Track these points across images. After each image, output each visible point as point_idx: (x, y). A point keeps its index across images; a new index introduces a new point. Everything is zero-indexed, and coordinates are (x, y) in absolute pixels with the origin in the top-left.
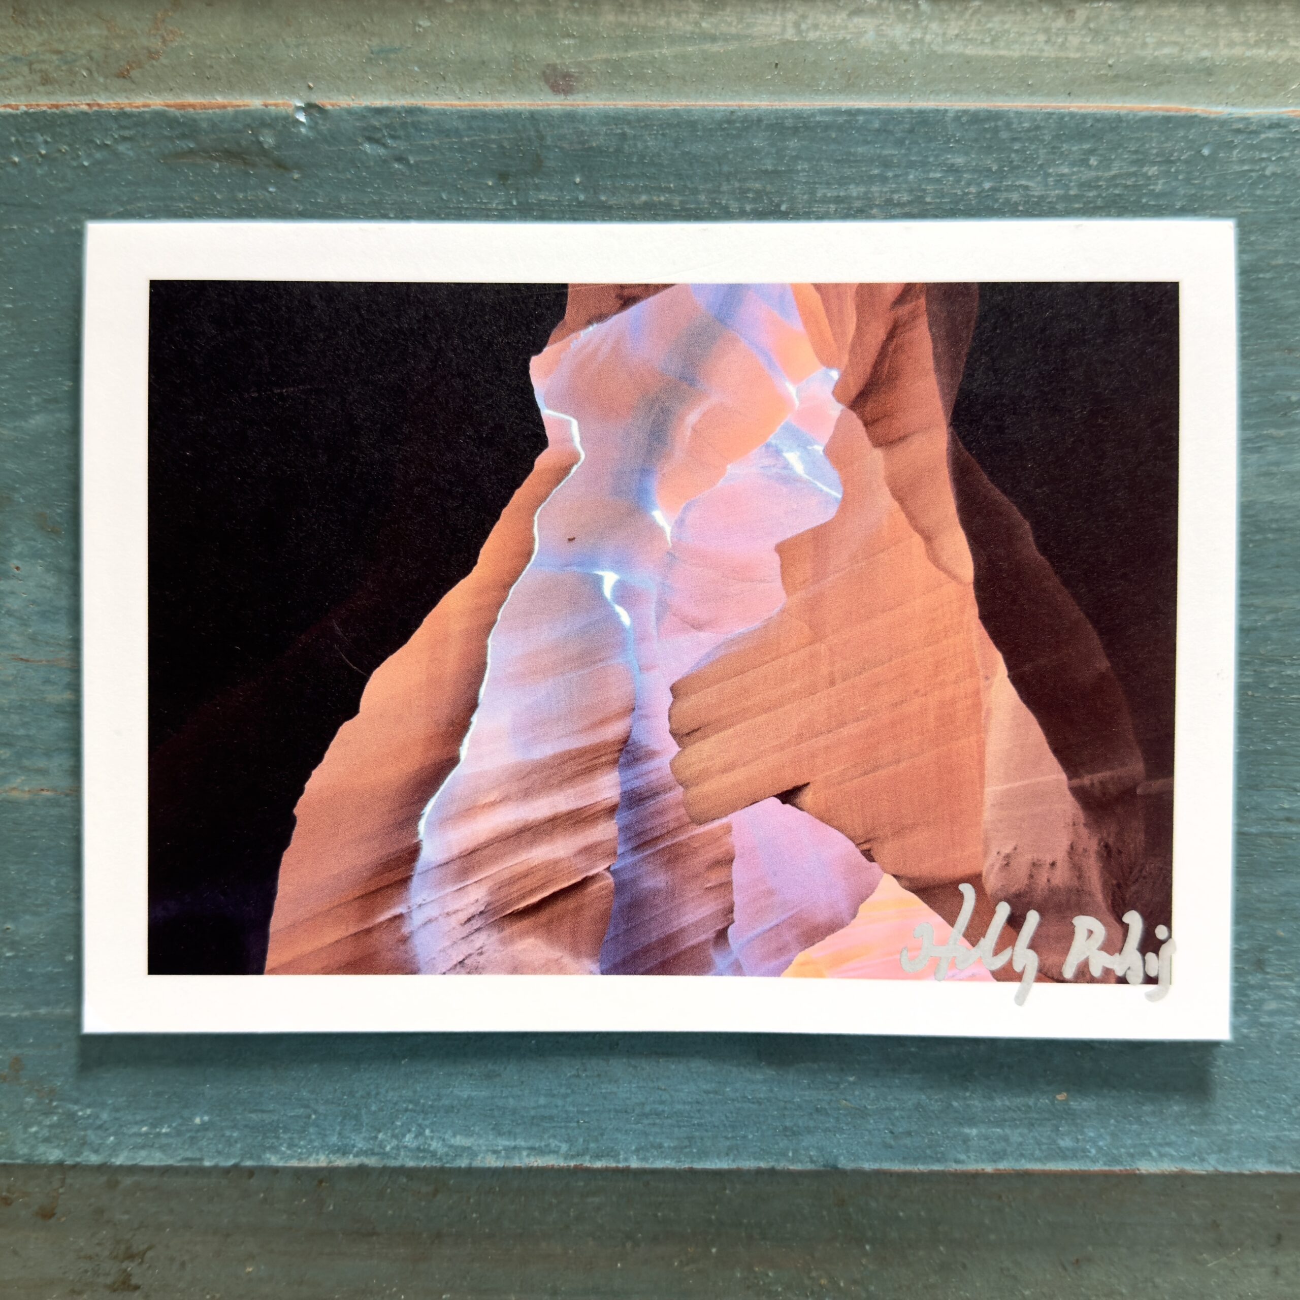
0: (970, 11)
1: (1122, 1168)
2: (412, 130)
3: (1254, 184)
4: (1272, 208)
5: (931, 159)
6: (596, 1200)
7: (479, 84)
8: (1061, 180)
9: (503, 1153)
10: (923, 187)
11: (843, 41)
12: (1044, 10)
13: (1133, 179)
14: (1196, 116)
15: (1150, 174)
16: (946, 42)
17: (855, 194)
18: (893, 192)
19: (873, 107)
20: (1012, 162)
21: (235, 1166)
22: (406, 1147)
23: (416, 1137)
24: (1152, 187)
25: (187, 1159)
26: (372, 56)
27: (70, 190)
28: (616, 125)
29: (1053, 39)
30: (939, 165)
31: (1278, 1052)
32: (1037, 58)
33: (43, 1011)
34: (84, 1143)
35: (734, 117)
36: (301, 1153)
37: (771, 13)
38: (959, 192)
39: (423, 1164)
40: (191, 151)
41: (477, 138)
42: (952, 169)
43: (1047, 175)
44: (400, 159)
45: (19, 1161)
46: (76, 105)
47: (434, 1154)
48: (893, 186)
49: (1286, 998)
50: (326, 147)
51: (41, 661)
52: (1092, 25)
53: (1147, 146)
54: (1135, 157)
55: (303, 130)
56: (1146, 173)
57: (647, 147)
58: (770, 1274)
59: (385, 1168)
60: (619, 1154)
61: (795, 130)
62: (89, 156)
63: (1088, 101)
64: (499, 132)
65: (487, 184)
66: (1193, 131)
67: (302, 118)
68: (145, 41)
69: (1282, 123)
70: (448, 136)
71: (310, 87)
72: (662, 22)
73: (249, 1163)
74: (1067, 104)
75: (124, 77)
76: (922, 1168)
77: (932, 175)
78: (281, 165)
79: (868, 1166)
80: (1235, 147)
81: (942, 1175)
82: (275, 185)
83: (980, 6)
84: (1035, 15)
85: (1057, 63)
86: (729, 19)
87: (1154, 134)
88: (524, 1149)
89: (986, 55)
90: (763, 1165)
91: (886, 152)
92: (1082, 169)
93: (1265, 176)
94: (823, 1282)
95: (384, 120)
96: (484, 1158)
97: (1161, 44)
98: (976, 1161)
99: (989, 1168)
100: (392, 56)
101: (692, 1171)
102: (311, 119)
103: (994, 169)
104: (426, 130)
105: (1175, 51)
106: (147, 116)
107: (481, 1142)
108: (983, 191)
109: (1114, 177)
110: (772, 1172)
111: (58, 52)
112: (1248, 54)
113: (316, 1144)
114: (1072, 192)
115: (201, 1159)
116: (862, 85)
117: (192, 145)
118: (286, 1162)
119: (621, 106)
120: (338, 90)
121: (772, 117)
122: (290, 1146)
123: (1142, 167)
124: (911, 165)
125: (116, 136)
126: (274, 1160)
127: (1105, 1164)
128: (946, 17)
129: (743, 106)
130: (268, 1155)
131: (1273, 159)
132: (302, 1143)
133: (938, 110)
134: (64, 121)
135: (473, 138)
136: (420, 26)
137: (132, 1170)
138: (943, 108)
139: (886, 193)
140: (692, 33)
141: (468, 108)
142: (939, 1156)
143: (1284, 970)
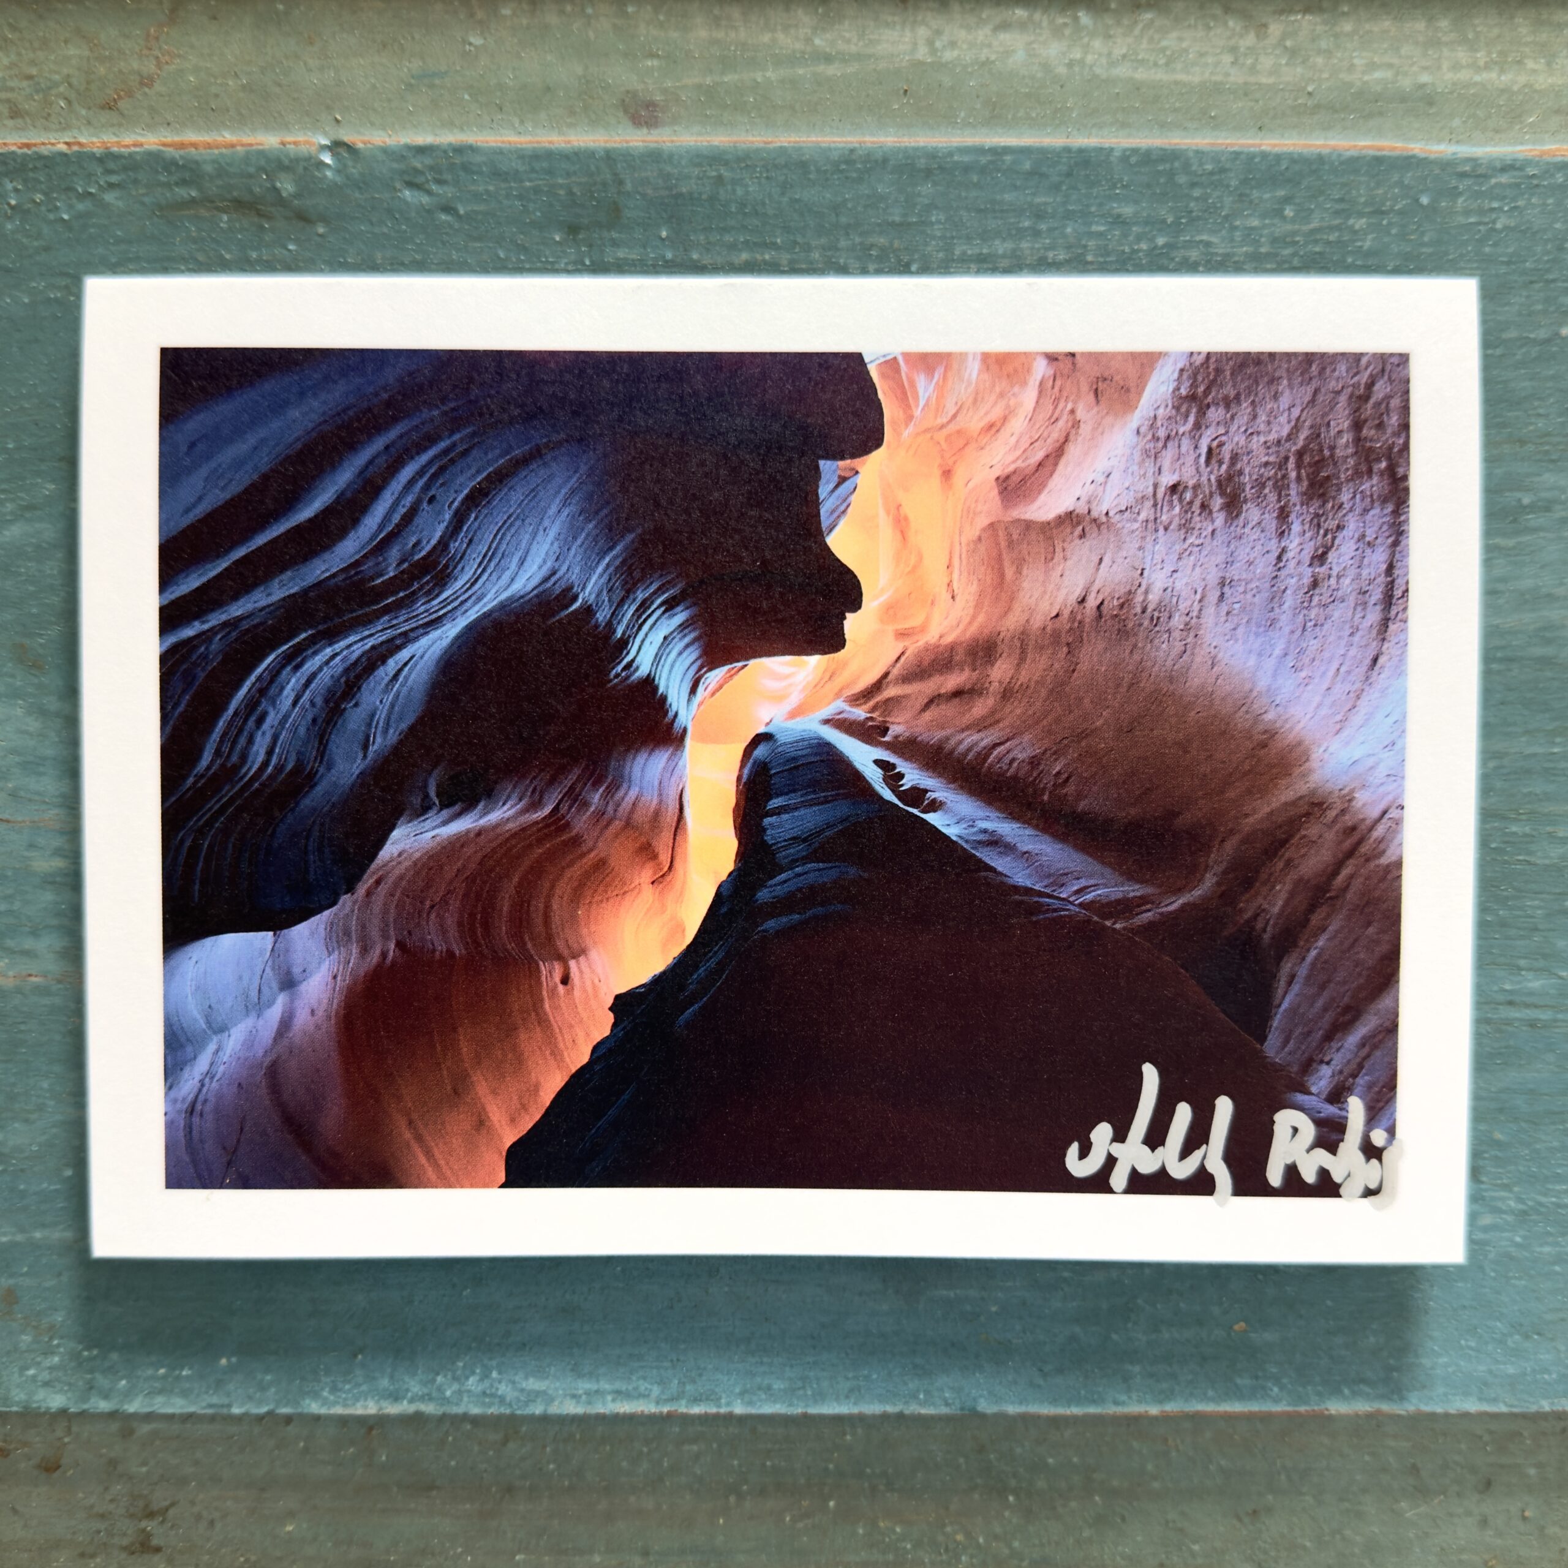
0: (1140, 26)
1: (1308, 1408)
2: (462, 173)
3: (1482, 241)
4: (1503, 269)
5: (1093, 209)
6: (695, 1448)
7: (543, 115)
8: (1249, 235)
9: (584, 1397)
10: (1084, 242)
11: (987, 62)
12: (1231, 23)
13: (1337, 234)
14: (1413, 157)
15: (1357, 227)
16: (1113, 64)
17: (1000, 252)
18: (1047, 249)
19: (1022, 144)
20: (1191, 212)
21: (270, 1413)
22: (469, 1391)
23: (481, 1380)
24: (1359, 244)
25: (211, 1406)
26: (413, 81)
27: (47, 249)
28: (711, 166)
29: (1241, 60)
30: (1103, 216)
31: (1493, 1274)
32: (1221, 83)
33: (38, 1235)
34: (90, 1387)
35: (854, 157)
36: (345, 1399)
37: (898, 27)
38: (1127, 249)
39: (490, 1411)
40: (193, 201)
41: (540, 182)
42: (1119, 221)
43: (1234, 228)
44: (447, 209)
45: (15, 1409)
46: (53, 144)
47: (502, 1400)
48: (1047, 241)
49: (1501, 1211)
50: (357, 195)
51: (24, 821)
52: (1288, 43)
53: (1354, 192)
54: (1338, 206)
55: (329, 174)
56: (1353, 226)
57: (747, 193)
58: (898, 1530)
59: (443, 1418)
60: (720, 1398)
61: (928, 173)
62: (71, 207)
63: (1283, 136)
64: (568, 175)
65: (554, 239)
66: (1409, 175)
67: (327, 159)
68: (135, 65)
69: (1518, 165)
70: (506, 180)
71: (337, 121)
72: (766, 38)
73: (285, 1410)
74: (1257, 141)
75: (110, 108)
76: (1076, 1410)
77: (1094, 228)
78: (303, 218)
79: (1012, 1409)
80: (1460, 194)
81: (1099, 1419)
82: (296, 241)
83: (1152, 21)
84: (1219, 31)
85: (1245, 91)
86: (847, 35)
87: (1362, 179)
88: (609, 1393)
89: (1160, 81)
90: (890, 1409)
91: (1038, 200)
92: (1276, 221)
93: (1493, 230)
94: (960, 1537)
95: (428, 161)
96: (561, 1403)
97: (1372, 66)
98: (1140, 1402)
99: (1154, 1410)
100: (437, 82)
101: (805, 1416)
102: (339, 160)
103: (1169, 221)
104: (480, 173)
105: (1388, 74)
106: (138, 158)
107: (558, 1384)
108: (1155, 248)
109: (1313, 231)
110: (900, 1416)
111: (30, 77)
112: (1477, 78)
113: (364, 1388)
114: (1263, 250)
115: (229, 1406)
116: (1010, 117)
117: (193, 194)
118: (329, 1408)
119: (716, 143)
120: (372, 124)
121: (900, 156)
122: (334, 1389)
123: (1348, 217)
124: (1069, 216)
125: (102, 183)
126: (314, 1407)
127: (1289, 1405)
128: (1112, 33)
129: (865, 142)
130: (307, 1401)
131: (1506, 209)
132: (347, 1387)
133: (1101, 149)
134: (39, 164)
135: (537, 183)
136: (470, 44)
137: (149, 1417)
138: (1107, 146)
139: (1039, 249)
140: (803, 52)
141: (529, 146)
142: (1096, 1396)
143: (1501, 1179)
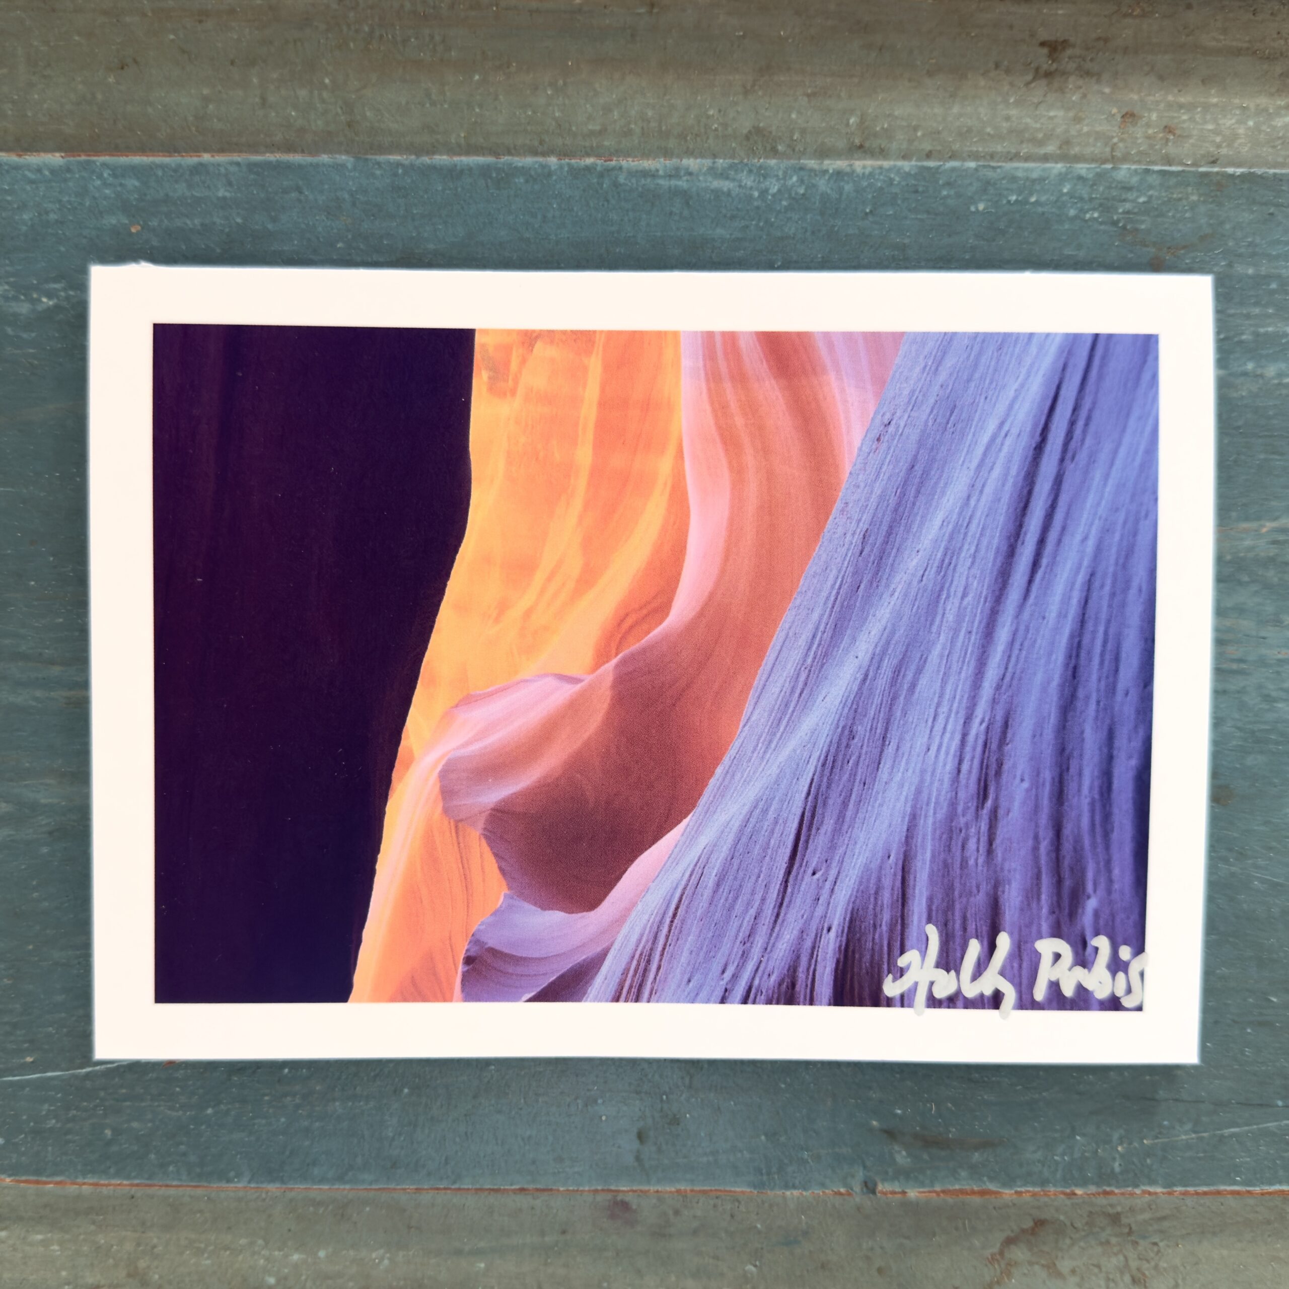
1: (78, 158)
6: (590, 127)
8: (140, 1115)
9: (682, 173)
10: (272, 1110)
11: (349, 1248)
12: (157, 1277)
13: (70, 1115)
14: (10, 1175)
15: (54, 1121)
19: (320, 1186)
20: (186, 1134)
21: (945, 161)
22: (777, 179)
23: (767, 189)
24: (52, 1108)
26: (801, 1239)
27: (1093, 1113)
29: (148, 1249)
30: (256, 1131)
32: (163, 1231)
34: (1093, 186)
36: (881, 174)
38: (237, 1105)
39: (761, 161)
40: (976, 1149)
42: (243, 1127)
43: (152, 1121)
45: (1157, 168)
50: (846, 1152)
52: (111, 1262)
53: (57, 1148)
54: (69, 1137)
56: (58, 1121)
59: (801, 155)
60: (568, 172)
61: (395, 1165)
62: (1075, 1145)
63: (114, 1190)
65: (691, 1115)
66: (13, 1162)
68: (1020, 1253)
73: (932, 164)
75: (1040, 1220)
76: (271, 157)
78: (889, 1133)
79: (325, 161)
82: (895, 1116)
84: (165, 1270)
85: (145, 1225)
87: (50, 1158)
88: (661, 176)
89: (212, 1234)
90: (426, 160)
91: (307, 1143)
92: (119, 1126)
96: (701, 168)
97: (45, 1243)
98: (219, 165)
99: (206, 157)
100: (782, 1238)
101: (498, 155)
103: (204, 1126)
104: (748, 1167)
105: (32, 1237)
106: (1019, 1183)
107: (704, 185)
109: (89, 1117)
110: (418, 154)
111: (1103, 1244)
113: (865, 184)
114: (128, 1103)
115: (978, 168)
116: (331, 1206)
117: (976, 1154)
118: (895, 165)
122: (890, 182)
123: (61, 1128)
126: (907, 166)
127: (94, 162)
128: (250, 1272)
130: (913, 172)
132: (879, 185)
136: (755, 1266)
137: (1046, 158)
138: (254, 1184)
140: (494, 1256)
142: (255, 168)
